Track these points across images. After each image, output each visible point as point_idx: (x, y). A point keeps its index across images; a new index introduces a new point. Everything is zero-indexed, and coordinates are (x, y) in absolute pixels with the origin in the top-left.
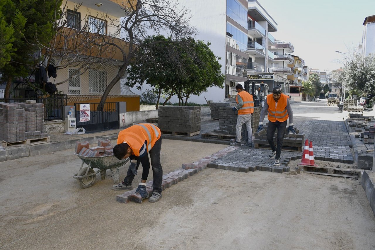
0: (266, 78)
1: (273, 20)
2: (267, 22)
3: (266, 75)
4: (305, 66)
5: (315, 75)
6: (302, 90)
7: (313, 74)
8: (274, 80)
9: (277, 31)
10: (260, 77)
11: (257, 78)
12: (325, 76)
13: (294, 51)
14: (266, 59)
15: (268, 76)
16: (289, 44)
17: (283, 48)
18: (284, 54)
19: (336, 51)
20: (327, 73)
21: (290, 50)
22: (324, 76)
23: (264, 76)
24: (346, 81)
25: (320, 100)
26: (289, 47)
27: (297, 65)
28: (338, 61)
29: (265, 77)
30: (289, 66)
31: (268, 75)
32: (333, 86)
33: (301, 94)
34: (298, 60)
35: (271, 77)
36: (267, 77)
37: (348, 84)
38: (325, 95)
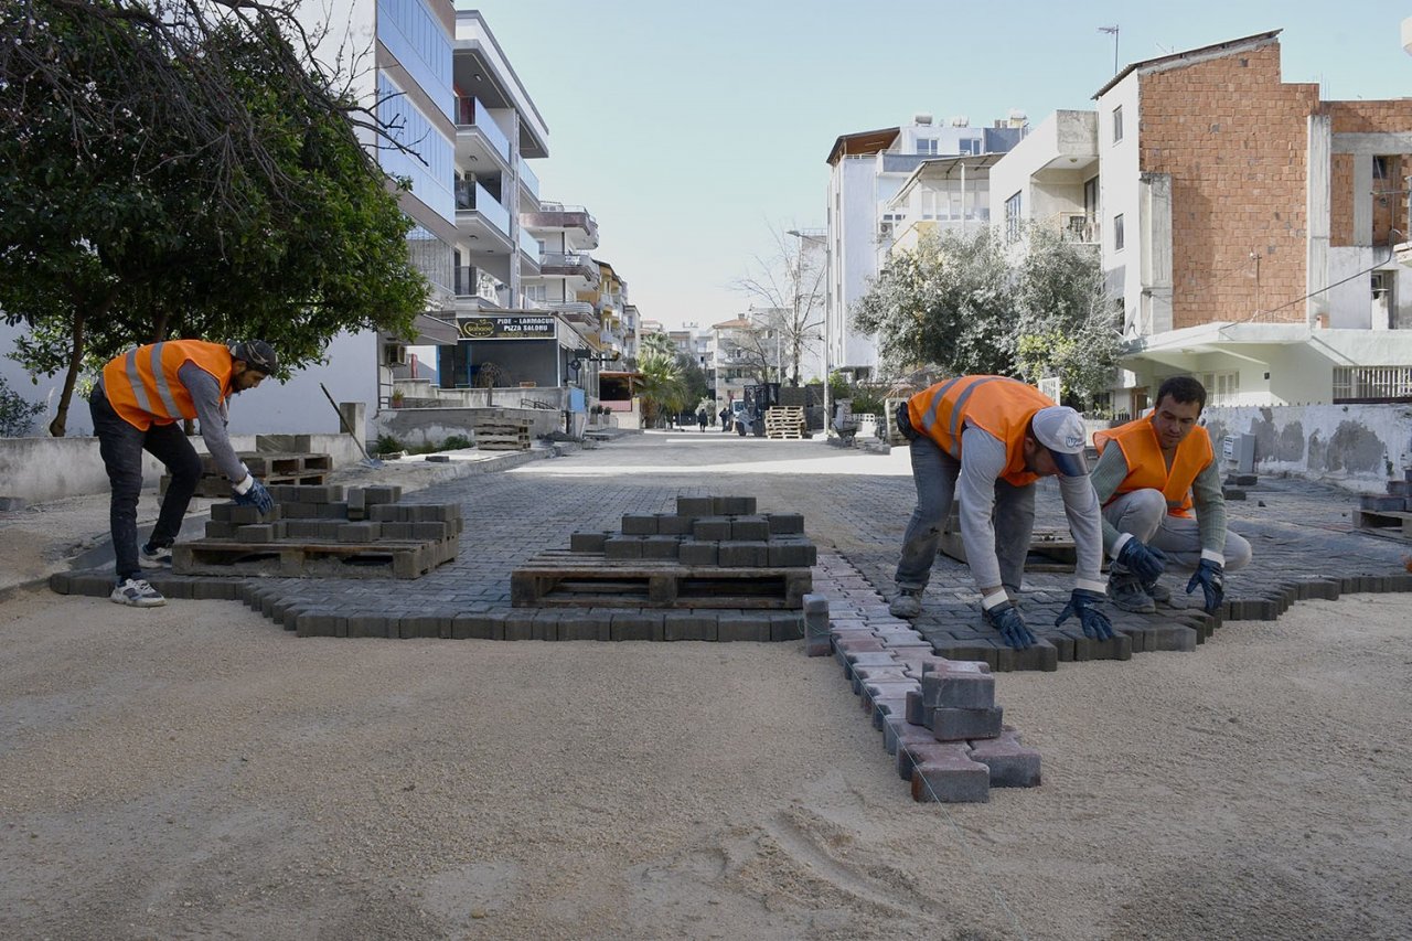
0: (526, 333)
1: (534, 108)
2: (517, 112)
3: (525, 321)
4: (630, 304)
5: (660, 339)
6: (639, 389)
7: (654, 335)
8: (559, 341)
9: (546, 156)
10: (500, 328)
11: (489, 332)
12: (687, 344)
13: (600, 244)
14: (513, 256)
15: (534, 325)
16: (584, 215)
17: (562, 229)
18: (566, 251)
19: (791, 233)
20: (695, 334)
21: (587, 238)
22: (684, 346)
23: (518, 324)
24: (888, 326)
25: (683, 427)
26: (583, 225)
27: (606, 299)
28: (751, 285)
29: (522, 326)
30: (582, 297)
31: (534, 321)
32: (720, 377)
33: (636, 401)
34: (611, 279)
35: (546, 328)
36: (529, 328)
37: (896, 337)
38: (697, 412)
